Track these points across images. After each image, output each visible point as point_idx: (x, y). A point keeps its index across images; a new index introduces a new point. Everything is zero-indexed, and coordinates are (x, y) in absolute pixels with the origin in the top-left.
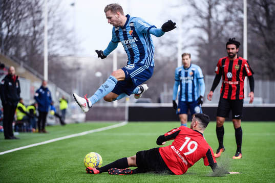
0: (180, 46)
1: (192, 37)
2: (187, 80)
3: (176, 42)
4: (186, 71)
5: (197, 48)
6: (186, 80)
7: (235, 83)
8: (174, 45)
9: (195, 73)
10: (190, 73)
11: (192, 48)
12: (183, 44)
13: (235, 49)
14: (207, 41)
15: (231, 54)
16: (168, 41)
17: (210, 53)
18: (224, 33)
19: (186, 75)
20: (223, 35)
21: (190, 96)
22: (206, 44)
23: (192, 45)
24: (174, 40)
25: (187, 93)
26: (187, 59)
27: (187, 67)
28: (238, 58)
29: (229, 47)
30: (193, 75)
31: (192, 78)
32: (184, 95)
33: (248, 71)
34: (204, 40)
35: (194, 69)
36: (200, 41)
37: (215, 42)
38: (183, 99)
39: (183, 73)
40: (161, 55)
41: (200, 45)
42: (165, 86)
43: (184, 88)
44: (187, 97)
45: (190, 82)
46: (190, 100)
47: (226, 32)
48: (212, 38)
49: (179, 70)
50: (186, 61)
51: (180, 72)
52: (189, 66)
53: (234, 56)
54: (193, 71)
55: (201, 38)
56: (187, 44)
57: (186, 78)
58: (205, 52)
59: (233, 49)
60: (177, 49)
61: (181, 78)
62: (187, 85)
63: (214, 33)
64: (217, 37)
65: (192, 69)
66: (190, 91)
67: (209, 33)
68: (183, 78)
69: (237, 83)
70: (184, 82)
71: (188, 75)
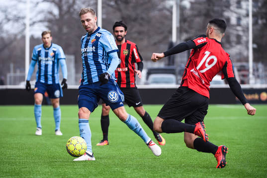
0: (27, 22)
1: (41, 12)
2: (48, 60)
3: (24, 18)
4: (47, 51)
5: (46, 24)
6: (46, 61)
7: (124, 70)
8: (21, 21)
9: (57, 53)
10: (51, 54)
11: (41, 24)
12: (31, 19)
13: (124, 31)
14: (58, 17)
15: (120, 37)
16: (15, 16)
17: (60, 29)
18: (76, 7)
19: (47, 55)
20: (75, 10)
21: (50, 78)
22: (57, 20)
23: (41, 21)
24: (21, 15)
25: (47, 75)
26: (48, 38)
27: (47, 47)
28: (126, 41)
29: (118, 30)
30: (54, 56)
31: (53, 58)
32: (43, 77)
33: (137, 57)
34: (55, 16)
35: (55, 50)
36: (50, 17)
37: (66, 17)
38: (42, 81)
39: (43, 53)
40: (7, 32)
41: (50, 21)
42: (12, 66)
43: (43, 68)
44: (46, 79)
45: (50, 63)
46: (50, 82)
47: (79, 7)
48: (63, 13)
49: (39, 49)
50: (47, 39)
51: (39, 52)
52: (50, 46)
53: (122, 39)
54: (54, 52)
55: (51, 13)
56: (35, 20)
57: (46, 59)
58: (56, 28)
59: (121, 31)
60: (24, 25)
61: (40, 58)
62: (46, 66)
63: (65, 8)
64: (68, 12)
65: (52, 49)
66: (50, 73)
67: (60, 8)
68: (43, 58)
69: (126, 69)
70: (43, 63)
71: (49, 55)
